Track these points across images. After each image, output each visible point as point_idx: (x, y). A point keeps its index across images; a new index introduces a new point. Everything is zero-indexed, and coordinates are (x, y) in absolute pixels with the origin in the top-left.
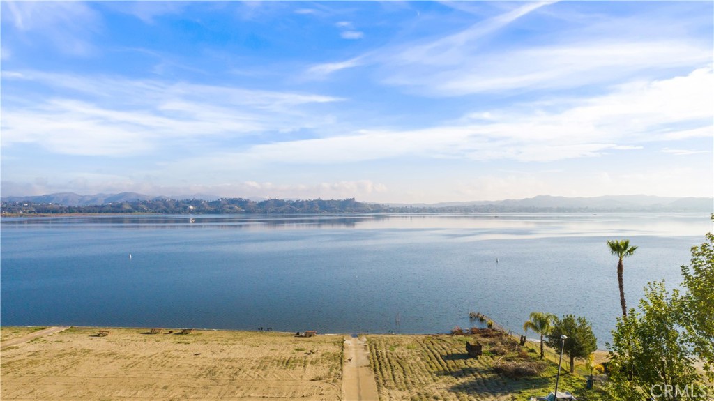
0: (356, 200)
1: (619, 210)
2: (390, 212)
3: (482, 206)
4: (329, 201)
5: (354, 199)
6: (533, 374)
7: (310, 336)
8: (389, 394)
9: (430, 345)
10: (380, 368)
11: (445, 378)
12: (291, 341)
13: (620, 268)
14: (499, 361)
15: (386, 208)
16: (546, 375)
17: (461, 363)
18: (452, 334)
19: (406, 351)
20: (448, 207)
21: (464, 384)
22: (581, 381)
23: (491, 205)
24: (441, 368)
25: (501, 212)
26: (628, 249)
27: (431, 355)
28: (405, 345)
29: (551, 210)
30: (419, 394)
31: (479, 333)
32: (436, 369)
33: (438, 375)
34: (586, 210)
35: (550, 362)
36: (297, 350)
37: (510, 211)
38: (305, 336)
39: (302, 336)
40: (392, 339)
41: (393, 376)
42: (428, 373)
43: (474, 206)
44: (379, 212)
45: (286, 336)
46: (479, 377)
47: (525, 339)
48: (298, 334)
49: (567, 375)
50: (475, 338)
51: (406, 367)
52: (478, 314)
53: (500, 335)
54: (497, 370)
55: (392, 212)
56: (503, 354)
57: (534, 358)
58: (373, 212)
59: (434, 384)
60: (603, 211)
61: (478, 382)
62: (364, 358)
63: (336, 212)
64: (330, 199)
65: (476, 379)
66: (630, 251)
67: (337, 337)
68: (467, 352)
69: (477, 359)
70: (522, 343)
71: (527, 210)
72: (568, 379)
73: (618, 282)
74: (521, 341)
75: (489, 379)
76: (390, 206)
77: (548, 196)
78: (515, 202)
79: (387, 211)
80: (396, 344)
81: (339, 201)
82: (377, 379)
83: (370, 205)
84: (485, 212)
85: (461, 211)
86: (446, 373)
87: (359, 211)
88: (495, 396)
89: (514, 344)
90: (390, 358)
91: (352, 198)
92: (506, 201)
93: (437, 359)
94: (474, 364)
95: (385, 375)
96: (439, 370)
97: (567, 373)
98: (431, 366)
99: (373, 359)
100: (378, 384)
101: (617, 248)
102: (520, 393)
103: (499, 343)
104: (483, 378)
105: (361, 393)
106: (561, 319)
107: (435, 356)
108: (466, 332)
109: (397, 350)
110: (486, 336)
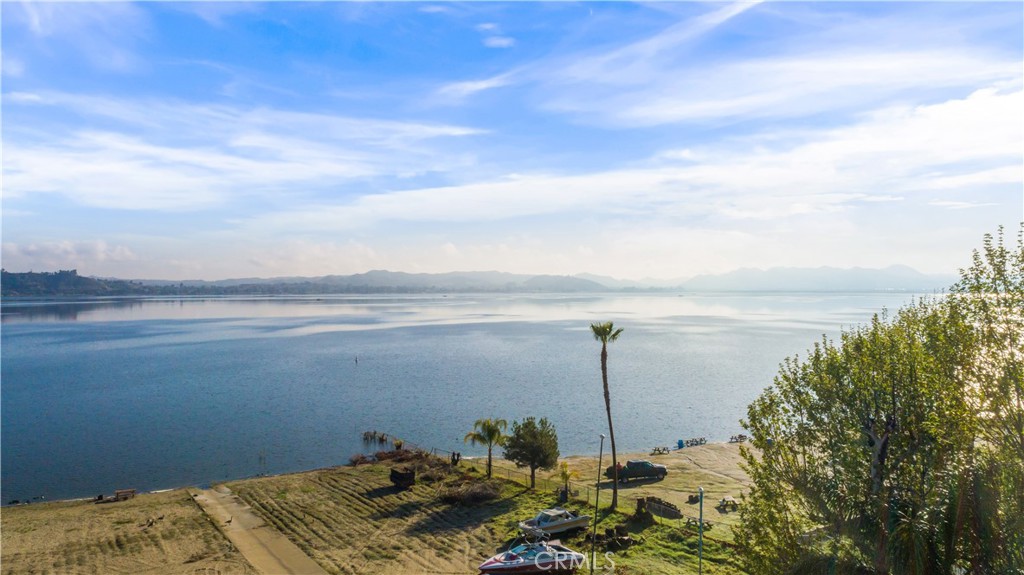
0: (79, 274)
1: (471, 290)
2: (143, 293)
3: (296, 284)
4: (22, 275)
5: (75, 271)
6: (494, 497)
7: (125, 499)
8: (329, 557)
9: (333, 483)
10: (286, 525)
11: (389, 521)
12: (95, 512)
13: (604, 355)
14: (439, 489)
15: (136, 287)
16: (506, 495)
17: (393, 498)
18: (354, 463)
19: (306, 497)
20: (242, 286)
21: (418, 523)
22: (550, 495)
23: (307, 283)
24: (375, 511)
25: (323, 293)
26: (613, 333)
27: (346, 495)
28: (296, 488)
29: (389, 290)
30: (370, 548)
31: (389, 457)
32: (368, 513)
33: (376, 519)
34: (433, 290)
35: (501, 479)
36: (118, 523)
37: (335, 292)
38: (116, 500)
39: (109, 501)
40: (270, 482)
41: (314, 532)
42: (360, 520)
43: (284, 284)
44: (124, 292)
45: (78, 504)
46: (430, 512)
47: (458, 455)
48: (100, 498)
49: (530, 492)
50: (388, 465)
51: (324, 517)
52: (375, 433)
53: (419, 456)
54: (446, 500)
55: (148, 293)
56: (440, 479)
57: (479, 479)
58: (111, 293)
59: (379, 532)
60: (453, 291)
61: (434, 518)
62: (248, 516)
63: (38, 293)
64: (26, 272)
65: (428, 515)
66: (614, 335)
67: (177, 493)
68: (391, 484)
69: (411, 490)
70: (455, 462)
71: (357, 290)
72: (533, 496)
73: (601, 371)
74: (453, 460)
75: (444, 511)
76: (144, 284)
77: (385, 271)
78: (341, 278)
79: (137, 292)
80: (282, 488)
81: (45, 275)
82: (294, 540)
83: (107, 282)
84: (300, 293)
85: (263, 292)
86: (386, 515)
87: (87, 292)
88: (466, 531)
89: (444, 465)
90: (291, 510)
91: (70, 269)
92: (328, 278)
93: (358, 498)
94: (412, 496)
95: (302, 533)
96: (372, 512)
97: (529, 489)
98: (358, 511)
99: (264, 514)
100: (303, 548)
101: (603, 332)
102: (493, 521)
103: (427, 466)
104: (437, 513)
105: (285, 563)
106: (520, 423)
107: (352, 495)
108: (371, 459)
109: (290, 497)
110: (401, 461)
